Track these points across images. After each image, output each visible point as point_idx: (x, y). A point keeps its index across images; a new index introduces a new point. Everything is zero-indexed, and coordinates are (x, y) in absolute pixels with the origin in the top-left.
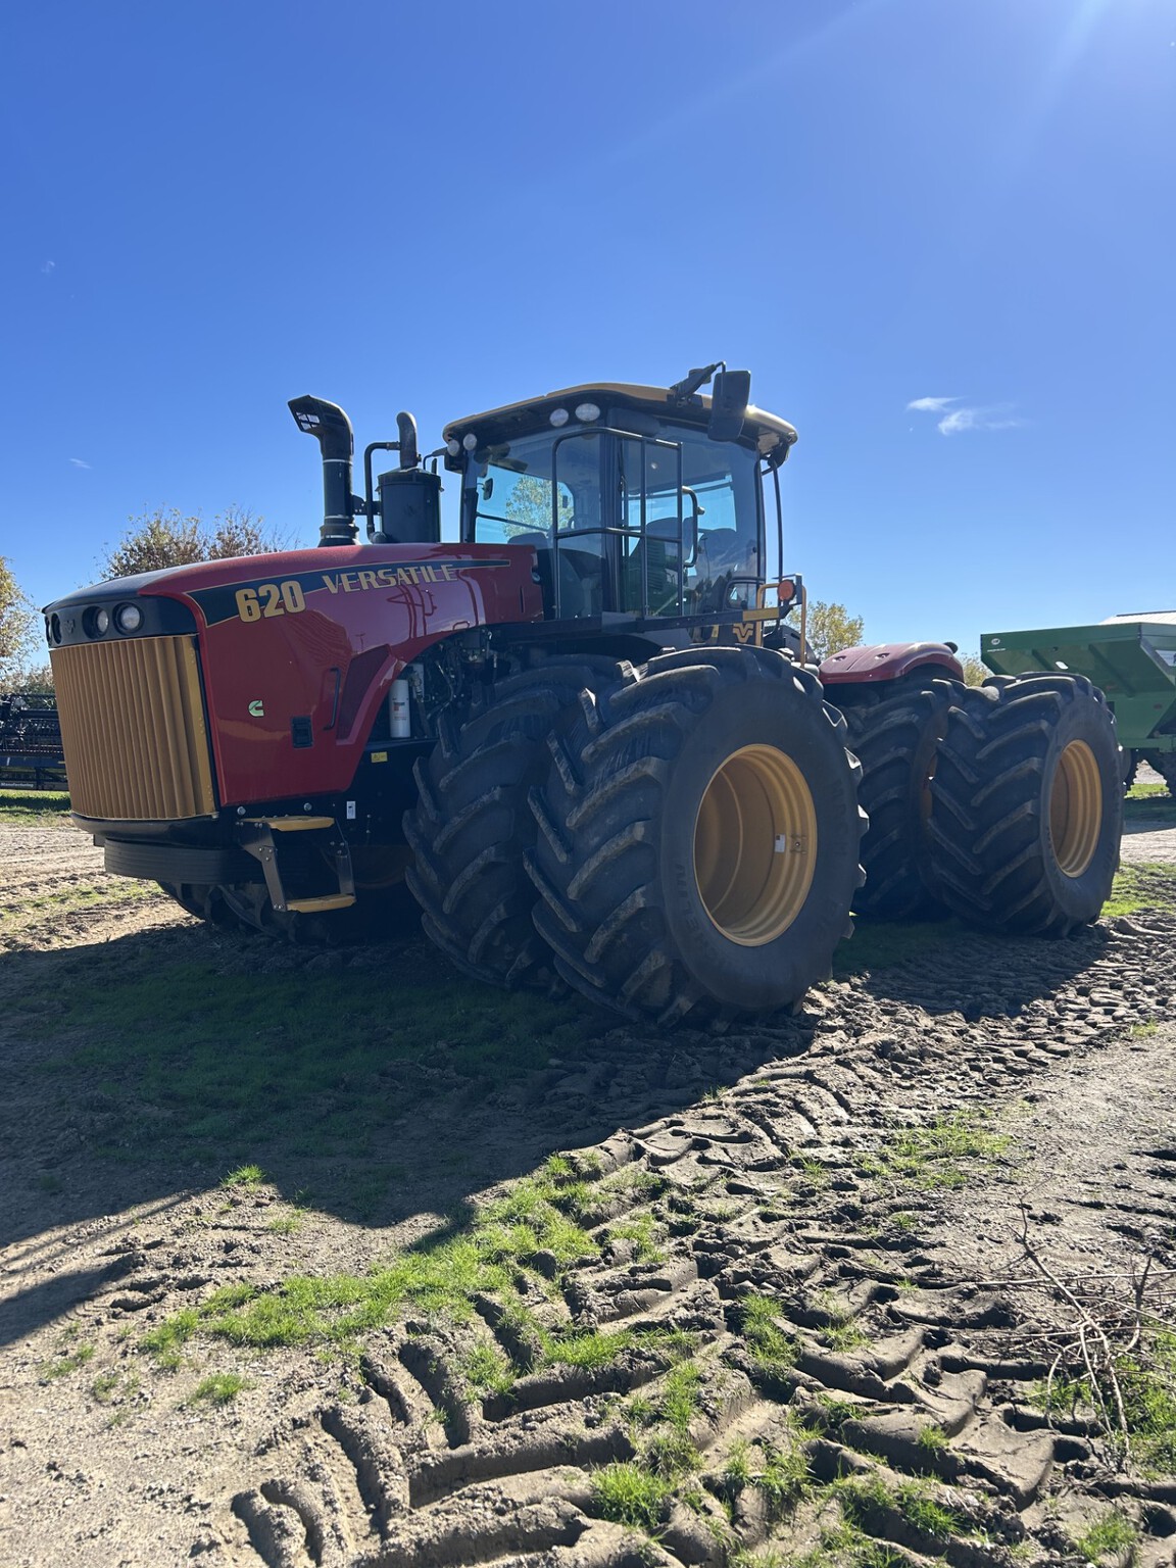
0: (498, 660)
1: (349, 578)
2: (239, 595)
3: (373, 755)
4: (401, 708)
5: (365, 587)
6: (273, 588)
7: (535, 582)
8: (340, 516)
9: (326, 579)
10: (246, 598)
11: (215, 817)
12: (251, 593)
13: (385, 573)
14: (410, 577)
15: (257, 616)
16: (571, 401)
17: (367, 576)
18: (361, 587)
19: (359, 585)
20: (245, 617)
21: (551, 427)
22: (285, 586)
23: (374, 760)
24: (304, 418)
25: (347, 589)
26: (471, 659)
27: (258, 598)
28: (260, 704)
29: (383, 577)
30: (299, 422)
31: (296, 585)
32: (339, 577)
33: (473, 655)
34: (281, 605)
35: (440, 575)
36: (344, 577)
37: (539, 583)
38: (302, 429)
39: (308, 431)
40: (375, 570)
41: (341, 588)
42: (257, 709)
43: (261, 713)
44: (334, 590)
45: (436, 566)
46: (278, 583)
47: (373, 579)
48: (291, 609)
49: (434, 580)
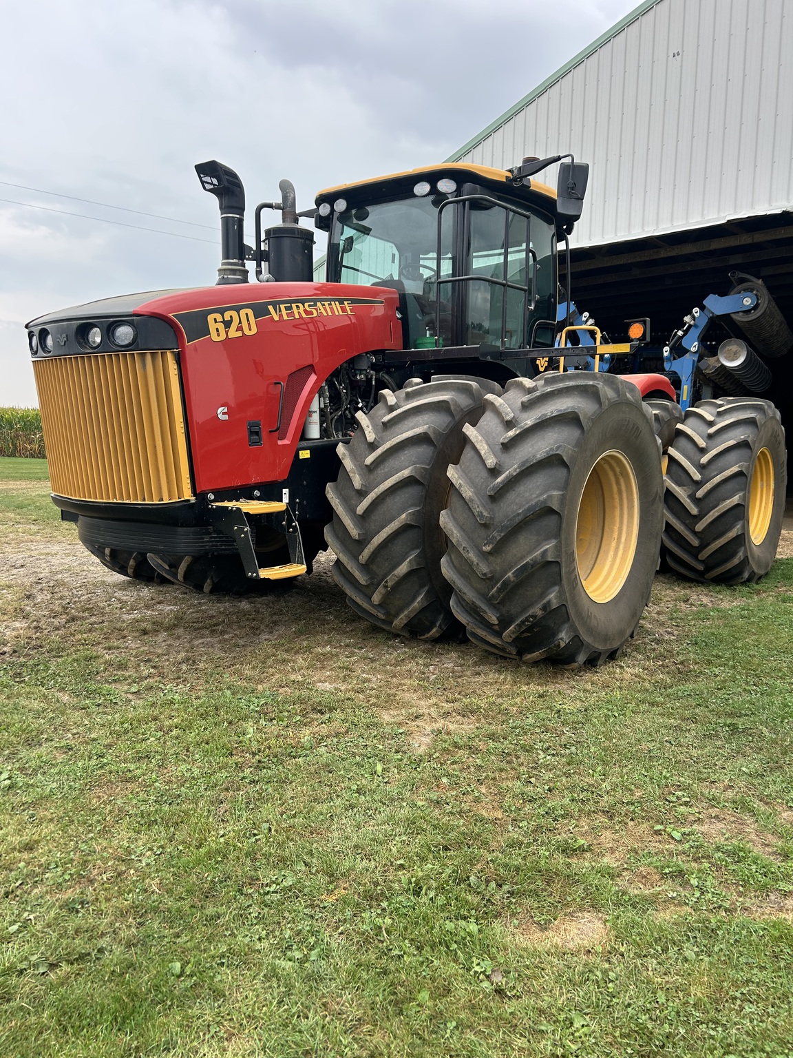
0: (376, 378)
1: (287, 309)
2: (211, 318)
3: (300, 452)
4: (314, 415)
5: (297, 317)
6: (234, 313)
7: (398, 319)
8: (235, 261)
9: (271, 308)
10: (216, 322)
11: (193, 501)
12: (218, 317)
13: (309, 306)
14: (325, 309)
15: (223, 337)
16: (432, 177)
17: (298, 307)
18: (294, 316)
19: (292, 314)
20: (215, 338)
21: (415, 196)
22: (243, 312)
23: (301, 457)
24: (207, 179)
25: (285, 317)
26: (358, 377)
27: (224, 322)
28: (226, 410)
29: (308, 309)
30: (203, 182)
31: (250, 312)
32: (279, 307)
33: (360, 375)
34: (240, 329)
35: (344, 310)
36: (282, 307)
37: (400, 319)
38: (204, 188)
39: (210, 190)
40: (303, 302)
41: (281, 316)
42: (224, 413)
43: (226, 417)
44: (276, 318)
45: (341, 302)
46: (238, 309)
47: (301, 310)
48: (247, 332)
49: (341, 313)
